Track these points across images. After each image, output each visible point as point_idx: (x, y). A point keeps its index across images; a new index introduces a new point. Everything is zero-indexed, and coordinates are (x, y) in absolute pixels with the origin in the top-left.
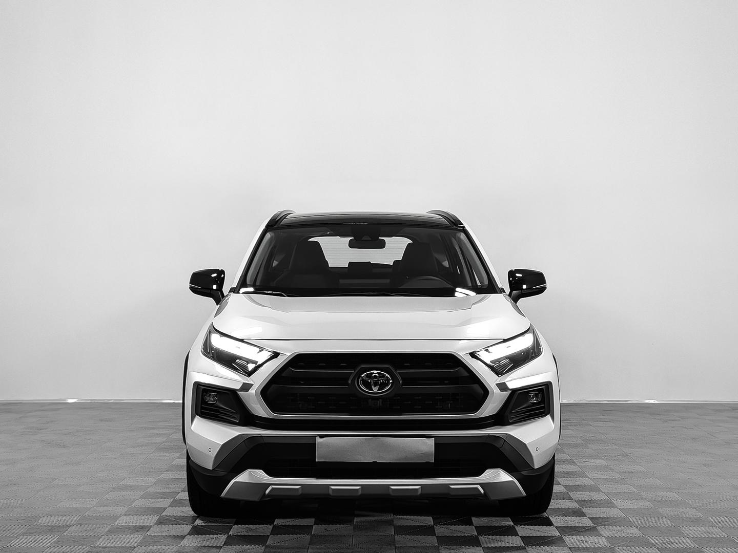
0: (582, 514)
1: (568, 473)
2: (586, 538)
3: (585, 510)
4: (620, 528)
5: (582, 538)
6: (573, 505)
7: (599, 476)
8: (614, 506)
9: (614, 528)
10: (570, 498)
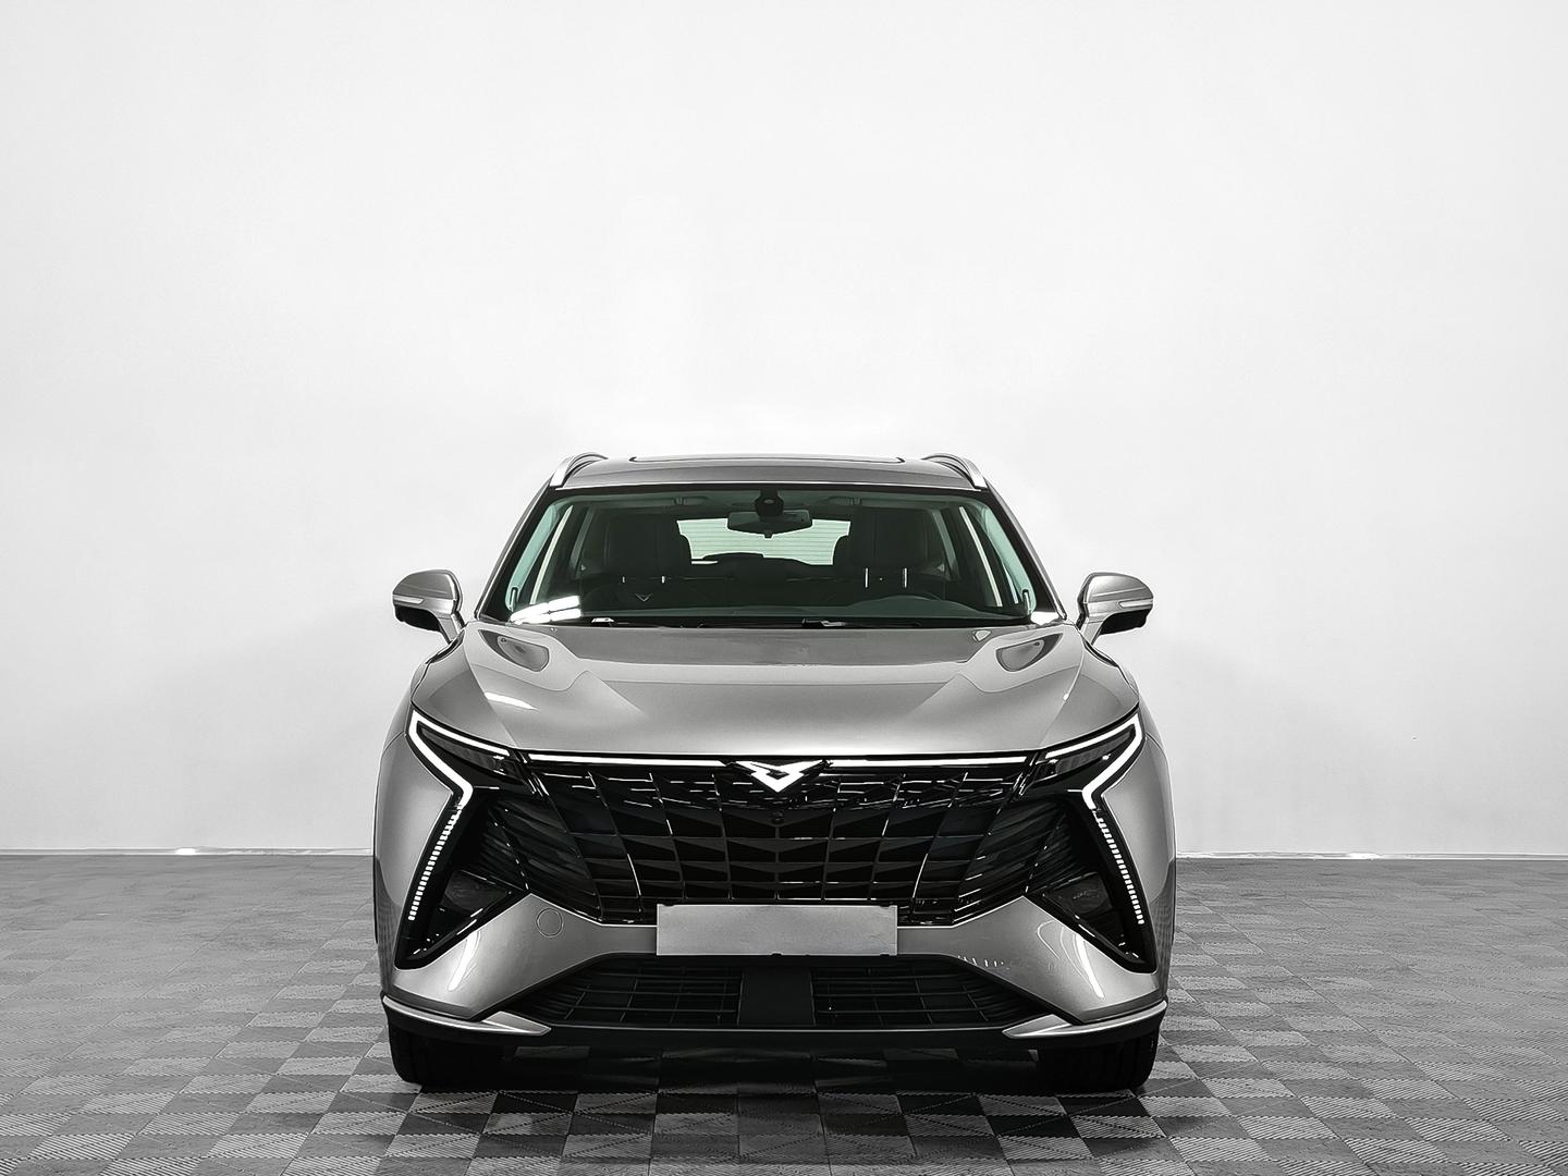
0: (1364, 1094)
1: (1300, 1005)
2: (1392, 1144)
3: (1366, 1084)
4: (1454, 1123)
5: (1383, 1143)
6: (1339, 1073)
7: (1367, 1013)
8: (1423, 1077)
9: (1440, 1122)
10: (1327, 1061)
